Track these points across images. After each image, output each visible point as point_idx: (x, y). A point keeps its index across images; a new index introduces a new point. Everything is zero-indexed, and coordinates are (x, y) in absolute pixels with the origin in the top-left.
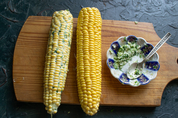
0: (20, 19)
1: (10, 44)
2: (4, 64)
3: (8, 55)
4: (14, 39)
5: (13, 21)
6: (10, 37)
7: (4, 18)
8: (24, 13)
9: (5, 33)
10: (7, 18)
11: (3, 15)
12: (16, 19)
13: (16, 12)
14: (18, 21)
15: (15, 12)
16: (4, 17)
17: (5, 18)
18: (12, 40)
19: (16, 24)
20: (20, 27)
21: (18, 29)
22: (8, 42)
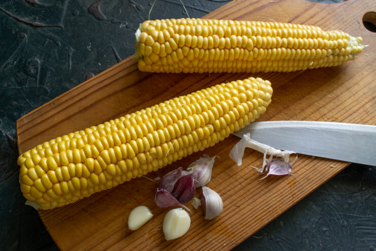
0: (48, 20)
1: (26, 79)
2: (11, 127)
3: (22, 104)
4: (35, 68)
5: (32, 25)
6: (25, 62)
7: (11, 18)
8: (58, 5)
9: (14, 53)
10: (18, 17)
11: (8, 11)
12: (39, 19)
13: (38, 2)
14: (44, 25)
15: (36, 4)
16: (11, 14)
17: (13, 17)
18: (30, 70)
19: (39, 31)
20: (48, 40)
21: (44, 43)
22: (21, 75)
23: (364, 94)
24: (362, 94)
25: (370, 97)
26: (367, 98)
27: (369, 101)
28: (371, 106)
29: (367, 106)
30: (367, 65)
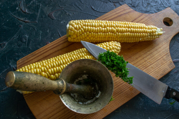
0: (31, 19)
1: (22, 44)
2: (15, 64)
3: (19, 54)
4: (25, 39)
5: (24, 21)
6: (21, 37)
7: (16, 18)
8: (36, 13)
9: (17, 33)
10: (19, 18)
11: (15, 15)
12: (27, 19)
13: (27, 12)
14: (30, 21)
15: (26, 12)
16: (16, 17)
17: (17, 18)
18: (23, 40)
19: (27, 24)
21: (30, 29)
22: (20, 42)
23: (163, 52)
24: (162, 52)
25: (166, 53)
26: (164, 54)
27: (165, 55)
28: (166, 57)
29: (164, 57)
30: (165, 40)
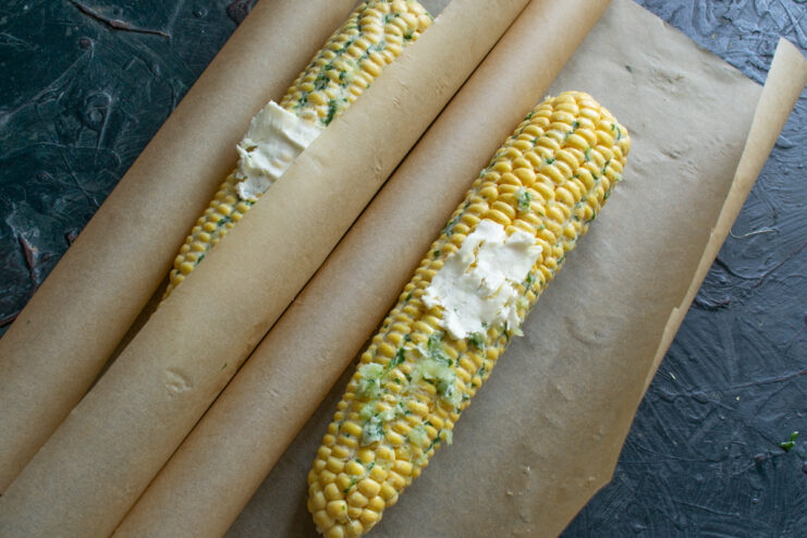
0: (142, 19)
1: (79, 131)
2: (32, 222)
3: (60, 180)
4: (100, 111)
5: (107, 24)
6: (83, 96)
7: (69, 3)
9: (63, 76)
10: (84, 5)
12: (124, 13)
14: (133, 27)
17: (73, 3)
18: (89, 115)
19: (121, 37)
20: (136, 58)
21: (126, 64)
22: (70, 122)
